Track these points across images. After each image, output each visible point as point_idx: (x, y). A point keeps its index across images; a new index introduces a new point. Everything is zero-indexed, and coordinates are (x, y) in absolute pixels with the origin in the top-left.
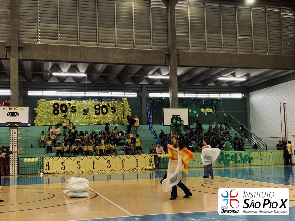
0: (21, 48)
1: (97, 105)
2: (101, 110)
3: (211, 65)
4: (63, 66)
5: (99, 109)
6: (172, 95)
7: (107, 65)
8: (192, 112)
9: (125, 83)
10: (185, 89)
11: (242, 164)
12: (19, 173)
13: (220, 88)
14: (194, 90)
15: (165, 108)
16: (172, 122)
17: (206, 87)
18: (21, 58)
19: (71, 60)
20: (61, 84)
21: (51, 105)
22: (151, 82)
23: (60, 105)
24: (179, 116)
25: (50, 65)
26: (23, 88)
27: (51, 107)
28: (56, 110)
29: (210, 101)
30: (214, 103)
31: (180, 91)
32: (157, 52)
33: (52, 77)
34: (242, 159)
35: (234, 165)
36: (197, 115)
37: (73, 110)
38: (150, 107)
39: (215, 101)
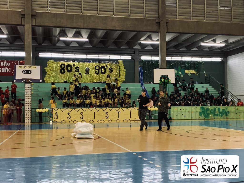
0: (34, 16)
1: (97, 66)
2: (100, 70)
3: (196, 32)
4: (69, 32)
5: (99, 70)
6: (161, 58)
7: (106, 31)
8: (178, 73)
9: (121, 47)
10: (172, 53)
11: (220, 117)
12: (33, 121)
13: (202, 52)
14: (180, 54)
15: (155, 69)
16: (161, 80)
17: (190, 52)
18: (34, 24)
19: (75, 27)
20: (67, 47)
21: (59, 65)
22: (144, 46)
23: (66, 65)
24: (167, 76)
25: (58, 31)
26: (35, 50)
27: (59, 67)
28: (62, 70)
29: (193, 63)
30: (196, 66)
31: (168, 55)
32: (149, 20)
33: (59, 42)
34: (220, 113)
35: (213, 118)
36: (182, 76)
37: (76, 70)
38: (142, 68)
39: (197, 63)
